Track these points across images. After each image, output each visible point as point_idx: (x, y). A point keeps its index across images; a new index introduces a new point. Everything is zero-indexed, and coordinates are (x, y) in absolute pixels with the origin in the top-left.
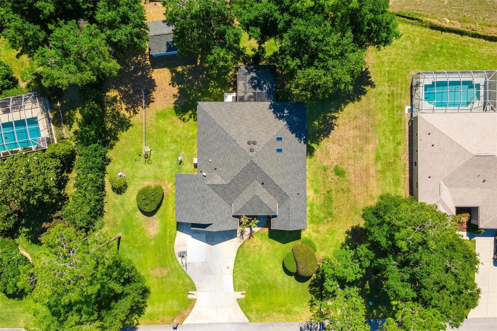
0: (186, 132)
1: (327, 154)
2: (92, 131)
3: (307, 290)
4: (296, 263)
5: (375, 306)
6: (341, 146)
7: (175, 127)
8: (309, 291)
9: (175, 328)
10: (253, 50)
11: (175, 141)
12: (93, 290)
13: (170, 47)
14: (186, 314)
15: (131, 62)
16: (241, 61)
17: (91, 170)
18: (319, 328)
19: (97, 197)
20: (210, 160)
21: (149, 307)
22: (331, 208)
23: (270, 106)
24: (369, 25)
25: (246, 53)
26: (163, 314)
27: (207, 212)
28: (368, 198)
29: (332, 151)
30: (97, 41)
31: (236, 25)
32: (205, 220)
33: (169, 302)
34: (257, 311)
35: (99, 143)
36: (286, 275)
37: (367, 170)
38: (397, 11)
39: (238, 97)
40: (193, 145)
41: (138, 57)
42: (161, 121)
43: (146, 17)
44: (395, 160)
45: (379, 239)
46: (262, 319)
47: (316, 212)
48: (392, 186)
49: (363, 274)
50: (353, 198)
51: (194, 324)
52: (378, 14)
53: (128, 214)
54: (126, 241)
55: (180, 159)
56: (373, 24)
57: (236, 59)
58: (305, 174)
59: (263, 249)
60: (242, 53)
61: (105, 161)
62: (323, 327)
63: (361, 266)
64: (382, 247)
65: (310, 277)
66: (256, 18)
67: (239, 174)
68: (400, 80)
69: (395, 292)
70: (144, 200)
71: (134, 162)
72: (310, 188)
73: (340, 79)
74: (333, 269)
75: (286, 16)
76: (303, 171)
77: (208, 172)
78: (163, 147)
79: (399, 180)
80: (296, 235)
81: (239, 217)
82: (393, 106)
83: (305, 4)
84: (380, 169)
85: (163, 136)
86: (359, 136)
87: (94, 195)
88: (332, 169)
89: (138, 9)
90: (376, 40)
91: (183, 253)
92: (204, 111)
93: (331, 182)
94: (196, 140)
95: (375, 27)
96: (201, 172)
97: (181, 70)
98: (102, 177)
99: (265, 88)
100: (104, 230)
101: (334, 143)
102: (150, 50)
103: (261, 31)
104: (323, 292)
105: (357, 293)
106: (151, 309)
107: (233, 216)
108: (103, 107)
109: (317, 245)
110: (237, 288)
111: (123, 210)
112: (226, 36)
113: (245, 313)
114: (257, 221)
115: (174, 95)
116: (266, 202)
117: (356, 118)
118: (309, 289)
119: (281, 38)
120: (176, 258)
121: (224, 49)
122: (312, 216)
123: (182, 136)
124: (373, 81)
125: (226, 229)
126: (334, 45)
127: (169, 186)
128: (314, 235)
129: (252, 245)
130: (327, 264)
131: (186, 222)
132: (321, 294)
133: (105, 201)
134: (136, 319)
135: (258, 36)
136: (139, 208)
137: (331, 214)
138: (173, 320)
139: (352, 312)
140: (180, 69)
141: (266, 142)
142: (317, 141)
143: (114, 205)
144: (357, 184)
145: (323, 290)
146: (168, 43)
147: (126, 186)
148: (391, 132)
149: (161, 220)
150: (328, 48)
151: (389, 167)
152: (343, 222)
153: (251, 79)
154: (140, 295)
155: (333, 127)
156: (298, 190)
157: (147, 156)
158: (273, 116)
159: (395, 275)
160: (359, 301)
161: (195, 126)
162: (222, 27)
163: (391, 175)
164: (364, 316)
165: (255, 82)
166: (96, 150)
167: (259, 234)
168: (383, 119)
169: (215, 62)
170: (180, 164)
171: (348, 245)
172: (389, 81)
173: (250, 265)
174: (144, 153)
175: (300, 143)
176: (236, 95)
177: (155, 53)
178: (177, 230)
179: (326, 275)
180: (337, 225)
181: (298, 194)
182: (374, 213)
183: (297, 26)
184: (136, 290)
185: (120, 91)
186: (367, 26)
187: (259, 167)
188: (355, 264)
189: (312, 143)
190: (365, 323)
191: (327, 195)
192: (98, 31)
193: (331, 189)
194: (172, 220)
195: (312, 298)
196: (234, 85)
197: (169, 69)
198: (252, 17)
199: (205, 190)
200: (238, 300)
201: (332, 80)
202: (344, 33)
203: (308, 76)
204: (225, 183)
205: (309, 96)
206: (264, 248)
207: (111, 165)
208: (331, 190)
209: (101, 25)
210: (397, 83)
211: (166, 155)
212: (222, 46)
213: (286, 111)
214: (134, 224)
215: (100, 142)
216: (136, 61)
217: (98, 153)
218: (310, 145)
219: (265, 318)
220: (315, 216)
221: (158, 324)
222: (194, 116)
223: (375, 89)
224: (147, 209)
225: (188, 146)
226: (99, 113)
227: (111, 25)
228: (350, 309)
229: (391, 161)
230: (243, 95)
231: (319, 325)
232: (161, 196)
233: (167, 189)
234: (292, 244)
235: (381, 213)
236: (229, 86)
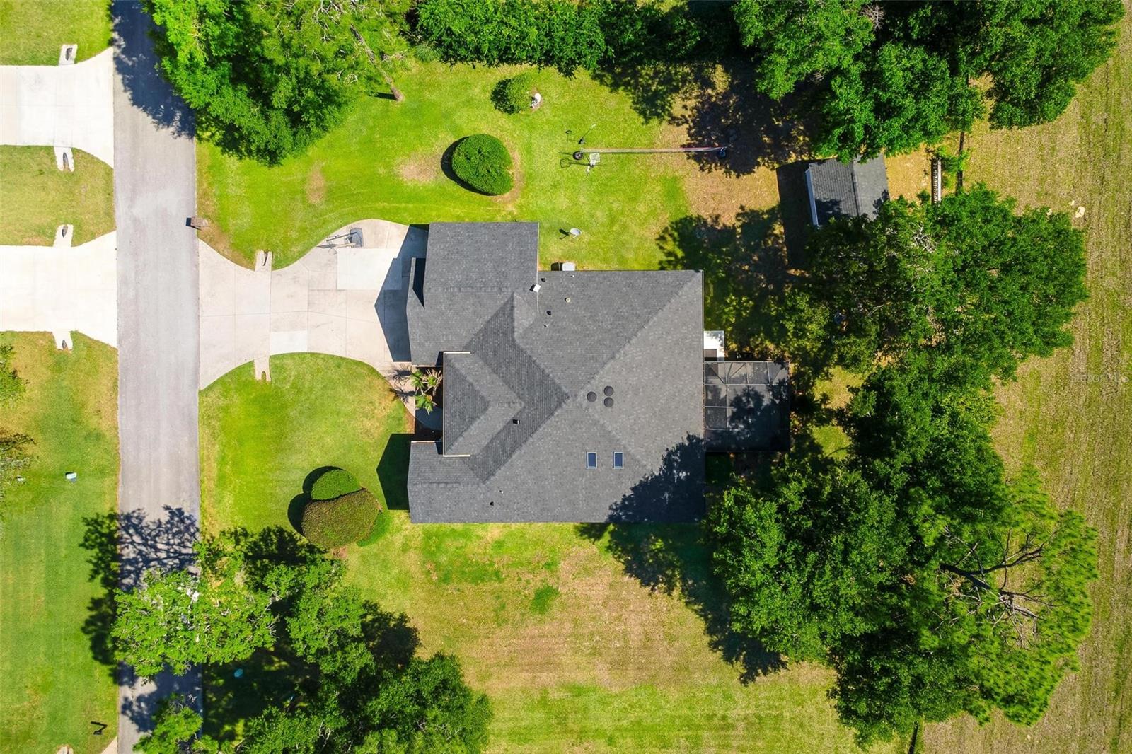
0: (635, 244)
1: (585, 569)
2: (634, 35)
3: (272, 524)
4: (333, 499)
5: (232, 683)
6: (605, 604)
7: (645, 219)
8: (268, 528)
9: (189, 222)
10: (825, 398)
11: (613, 221)
12: (271, 48)
13: (827, 207)
14: (221, 246)
15: (791, 121)
16: (798, 369)
17: (546, 35)
18: (184, 551)
19: (485, 49)
20: (569, 300)
21: (238, 163)
22: (460, 581)
23: (694, 437)
24: (885, 671)
25: (817, 382)
26: (221, 196)
27: (452, 293)
28: (483, 668)
29: (593, 581)
30: (835, 45)
31: (880, 360)
32: (432, 291)
33: (247, 209)
34: (225, 409)
35: (607, 50)
36: (304, 475)
37: (549, 664)
38: (924, 736)
39: (715, 363)
40: (606, 260)
41: (805, 135)
42: (658, 188)
43: (894, 155)
44: (571, 731)
45: (384, 695)
46: (206, 418)
47: (451, 545)
48: (510, 724)
49: (305, 657)
50: (483, 632)
51: (197, 266)
52: (911, 695)
53: (447, 115)
54: (388, 111)
55: (573, 231)
56: (888, 680)
57: (802, 357)
58: (538, 520)
59: (365, 420)
60: (816, 373)
61: (567, 65)
62: (186, 560)
63: (321, 652)
64: (365, 703)
65: (300, 531)
66: (897, 407)
67: (538, 366)
68: (760, 744)
69: (260, 734)
70: (480, 152)
71: (566, 129)
72: (506, 531)
73: (757, 603)
74: (318, 586)
75: (900, 480)
76: (546, 514)
77: (541, 296)
78: (600, 193)
79: (526, 740)
80: (397, 497)
81: (439, 368)
82: (699, 727)
83: (927, 525)
84: (550, 697)
85: (624, 192)
86: (628, 647)
87: (490, 42)
88: (550, 582)
89: (910, 136)
90: (851, 687)
91: (358, 239)
92: (680, 287)
93: (520, 579)
94: (615, 267)
95: (881, 686)
96: (543, 280)
97: (776, 232)
98: (530, 58)
99: (736, 427)
100: (412, 63)
101: (611, 586)
102: (820, 162)
103: (866, 418)
104: (266, 561)
105: (260, 644)
106: (234, 168)
107: (441, 354)
108: (689, 59)
109: (373, 548)
110: (278, 362)
111: (457, 106)
112: (852, 339)
113: (221, 379)
114: (429, 409)
115: (718, 217)
116: (474, 430)
117: (671, 638)
118: (273, 528)
119: (851, 466)
120: (347, 224)
121: (822, 333)
122: (441, 536)
123: (625, 237)
124: (757, 678)
125: (411, 337)
126: (836, 590)
127: (510, 207)
128: (398, 540)
129: (375, 397)
130: (329, 572)
131: (429, 247)
132: (261, 558)
133: (477, 64)
134: (213, 135)
135: (854, 411)
136: (461, 140)
137: (446, 579)
138: (208, 217)
139: (216, 632)
140: (778, 229)
141: (610, 429)
142: (617, 545)
143: (466, 84)
144: (515, 641)
145: (271, 561)
146: (836, 203)
147: (511, 110)
148: (639, 723)
149: (433, 190)
150: (828, 575)
151: (557, 717)
152: (427, 609)
153: (756, 393)
154: (266, 146)
155: (648, 585)
156: (501, 504)
157: (578, 156)
158: (672, 446)
159: (299, 733)
160: (242, 648)
161: (649, 265)
162: (874, 330)
163: (537, 722)
164: (208, 660)
165: (748, 402)
166: (590, 44)
167: (401, 411)
168: (668, 702)
169: (794, 310)
170: (562, 231)
171: (374, 621)
172: (759, 718)
173: (330, 392)
174: (584, 150)
175: (611, 508)
176: (720, 359)
177: (813, 174)
178: (411, 225)
179: (304, 568)
180: (419, 593)
181: (491, 504)
182: (444, 682)
183: (876, 503)
184: (275, 137)
185: (726, 96)
186: (882, 666)
187: (552, 414)
188: (327, 638)
189: (612, 533)
190: (192, 663)
191: (490, 569)
192: (859, 48)
193: (503, 580)
194: (434, 213)
195: (252, 536)
196: (742, 354)
197: (779, 206)
198: (897, 398)
199: (500, 289)
200: (251, 364)
201: (754, 583)
202: (862, 615)
203: (763, 528)
204: (516, 334)
205: (718, 529)
206: (368, 424)
207: (559, 77)
208: (501, 581)
209: (870, 54)
210: (755, 738)
211: (582, 199)
212: (831, 327)
213: (684, 474)
214: (426, 129)
215: (609, 54)
216: (794, 132)
217: (584, 49)
218: (606, 529)
219: (209, 425)
220: (441, 541)
221: (200, 184)
222: (671, 263)
223: (739, 683)
224: (458, 159)
225: (603, 249)
226: (675, 50)
227: (873, 78)
228: (224, 628)
229: (570, 724)
230: (721, 374)
231: (190, 551)
232: (486, 188)
233: (505, 203)
234: (376, 487)
235: (445, 699)
236: (740, 343)
